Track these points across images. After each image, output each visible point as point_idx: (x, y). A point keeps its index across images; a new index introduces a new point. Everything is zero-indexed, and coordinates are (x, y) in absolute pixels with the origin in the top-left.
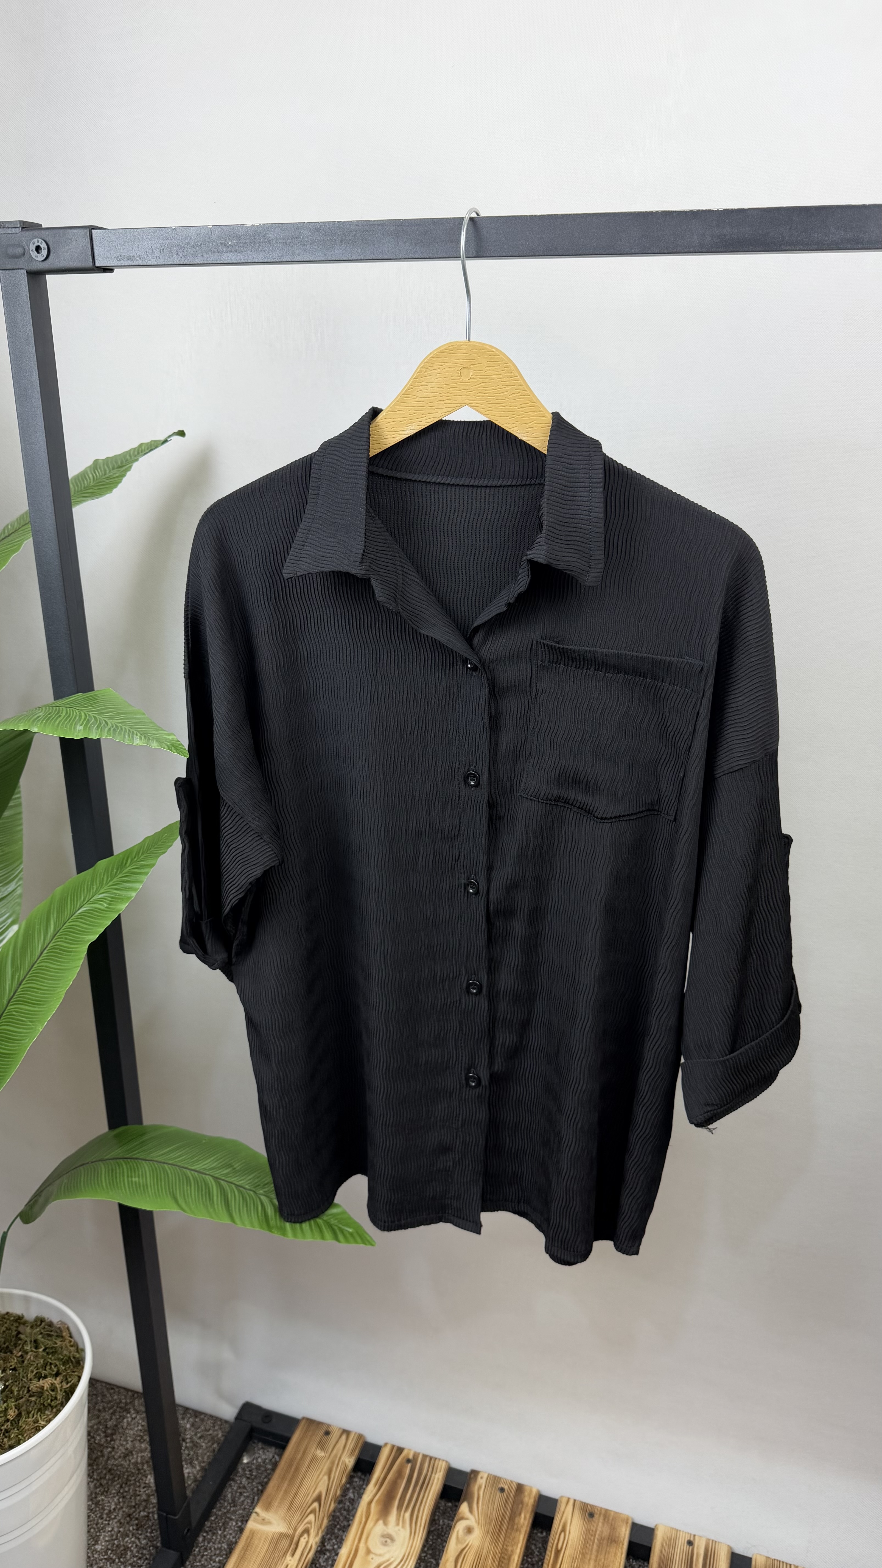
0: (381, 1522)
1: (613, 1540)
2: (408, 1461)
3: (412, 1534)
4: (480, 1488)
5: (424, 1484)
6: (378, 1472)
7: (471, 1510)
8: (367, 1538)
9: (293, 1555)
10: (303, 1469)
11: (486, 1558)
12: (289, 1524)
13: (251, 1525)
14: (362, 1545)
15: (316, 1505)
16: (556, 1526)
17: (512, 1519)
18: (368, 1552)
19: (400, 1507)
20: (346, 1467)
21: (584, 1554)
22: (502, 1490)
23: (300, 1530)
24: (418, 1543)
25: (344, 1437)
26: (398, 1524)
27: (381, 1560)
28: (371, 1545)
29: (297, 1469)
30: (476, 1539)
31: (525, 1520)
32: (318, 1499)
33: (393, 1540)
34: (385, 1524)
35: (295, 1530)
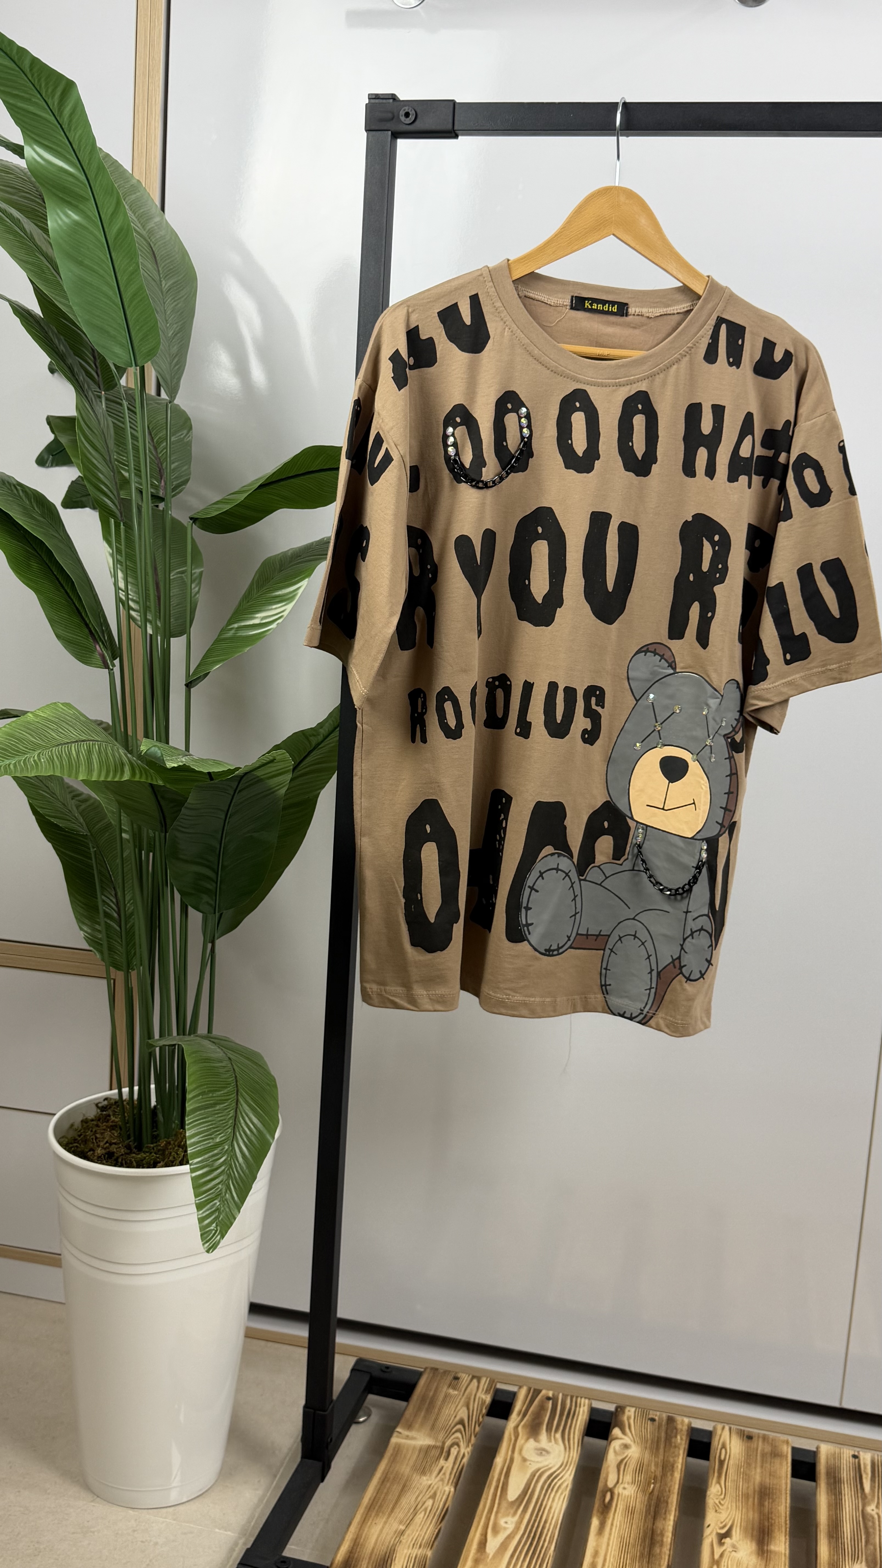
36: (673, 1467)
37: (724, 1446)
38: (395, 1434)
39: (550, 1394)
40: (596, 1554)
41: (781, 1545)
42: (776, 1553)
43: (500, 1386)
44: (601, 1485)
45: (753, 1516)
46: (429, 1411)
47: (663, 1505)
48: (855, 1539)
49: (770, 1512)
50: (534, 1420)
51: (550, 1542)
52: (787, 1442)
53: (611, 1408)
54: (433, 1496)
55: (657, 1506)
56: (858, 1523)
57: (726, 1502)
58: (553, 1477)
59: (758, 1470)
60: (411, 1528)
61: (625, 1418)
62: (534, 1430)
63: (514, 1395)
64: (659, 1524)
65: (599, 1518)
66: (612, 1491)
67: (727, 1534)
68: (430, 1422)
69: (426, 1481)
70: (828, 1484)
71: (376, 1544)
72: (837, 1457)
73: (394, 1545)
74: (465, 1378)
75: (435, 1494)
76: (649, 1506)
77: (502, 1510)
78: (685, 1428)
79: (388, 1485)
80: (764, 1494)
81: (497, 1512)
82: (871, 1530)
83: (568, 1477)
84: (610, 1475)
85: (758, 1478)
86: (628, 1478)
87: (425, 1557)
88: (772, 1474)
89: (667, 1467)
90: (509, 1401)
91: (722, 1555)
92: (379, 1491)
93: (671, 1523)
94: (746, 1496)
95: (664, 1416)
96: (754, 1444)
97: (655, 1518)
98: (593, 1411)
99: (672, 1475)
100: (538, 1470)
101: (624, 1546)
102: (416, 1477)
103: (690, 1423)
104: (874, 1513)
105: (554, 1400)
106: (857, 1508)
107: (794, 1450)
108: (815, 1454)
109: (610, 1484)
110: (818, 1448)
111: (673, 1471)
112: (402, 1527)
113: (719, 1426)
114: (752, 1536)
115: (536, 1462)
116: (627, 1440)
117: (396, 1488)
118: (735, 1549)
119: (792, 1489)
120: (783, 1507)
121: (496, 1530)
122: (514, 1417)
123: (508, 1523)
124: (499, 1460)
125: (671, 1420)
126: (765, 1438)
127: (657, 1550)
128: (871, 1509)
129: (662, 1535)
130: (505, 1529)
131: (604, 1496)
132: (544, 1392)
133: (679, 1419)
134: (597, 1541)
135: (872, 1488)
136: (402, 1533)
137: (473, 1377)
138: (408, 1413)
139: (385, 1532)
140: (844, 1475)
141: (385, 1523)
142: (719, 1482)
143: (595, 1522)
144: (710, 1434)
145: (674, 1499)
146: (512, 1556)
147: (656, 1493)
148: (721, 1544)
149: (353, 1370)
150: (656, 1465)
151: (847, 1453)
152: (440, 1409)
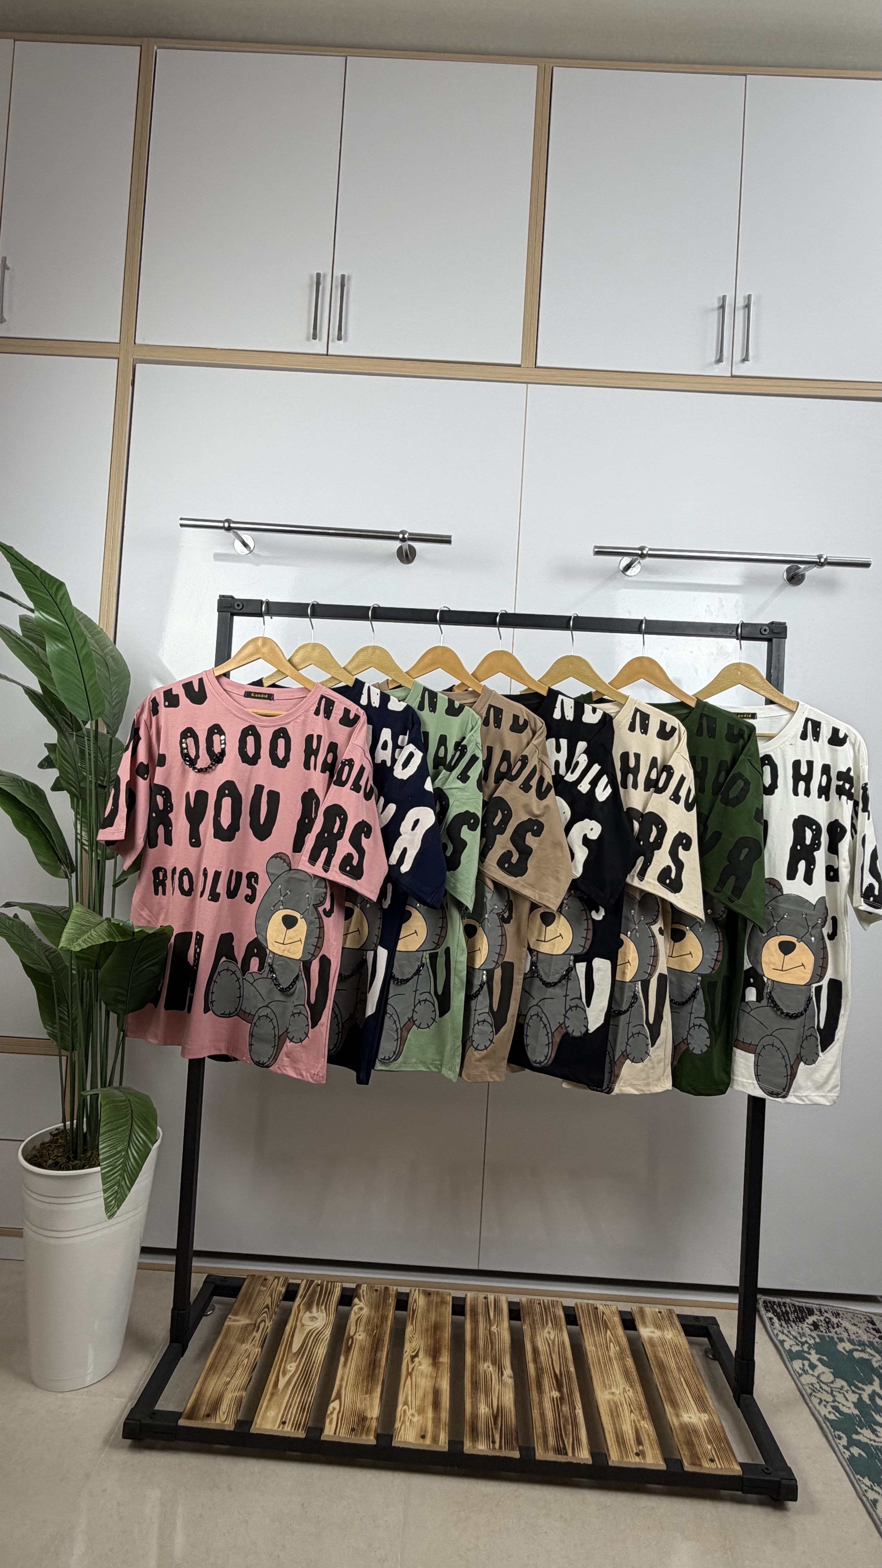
0: (308, 1312)
1: (443, 1302)
2: (318, 1285)
3: (328, 1315)
4: (363, 1291)
5: (331, 1293)
6: (301, 1292)
7: (360, 1301)
8: (301, 1321)
9: (257, 1331)
10: (254, 1296)
11: (374, 1318)
12: (251, 1319)
13: (226, 1324)
14: (298, 1323)
15: (266, 1309)
16: (411, 1300)
17: (385, 1301)
18: (303, 1325)
19: (318, 1305)
20: (281, 1292)
21: (428, 1311)
22: (376, 1290)
23: (259, 1321)
24: (332, 1317)
25: (276, 1280)
26: (318, 1312)
27: (312, 1328)
28: (303, 1322)
29: (251, 1297)
30: (365, 1312)
31: (392, 1301)
32: (267, 1307)
33: (317, 1319)
34: (311, 1312)
35: (256, 1321)
36: (387, 1317)
37: (415, 1301)
38: (228, 1319)
39: (319, 1282)
40: (342, 1379)
41: (445, 1358)
42: (442, 1363)
43: (291, 1281)
44: (346, 1334)
45: (430, 1342)
46: (248, 1302)
47: (380, 1343)
48: (485, 1350)
49: (440, 1338)
50: (309, 1299)
51: (316, 1376)
52: (450, 1294)
53: (353, 1286)
54: (248, 1357)
55: (378, 1344)
56: (487, 1337)
57: (416, 1336)
58: (320, 1333)
59: (434, 1314)
60: (234, 1378)
61: (361, 1291)
62: (309, 1307)
63: (298, 1285)
64: (378, 1355)
65: (344, 1356)
66: (352, 1338)
67: (417, 1355)
68: (249, 1310)
69: (245, 1347)
70: (471, 1316)
71: (212, 1392)
72: (476, 1299)
73: (223, 1392)
74: (270, 1278)
75: (249, 1354)
76: (372, 1345)
77: (289, 1359)
78: (394, 1293)
79: (221, 1353)
80: (437, 1327)
81: (286, 1361)
82: (494, 1341)
83: (328, 1333)
84: (351, 1328)
85: (433, 1319)
86: (362, 1328)
87: (241, 1398)
88: (441, 1315)
89: (384, 1318)
90: (296, 1289)
91: (413, 1369)
92: (215, 1357)
93: (385, 1353)
94: (427, 1330)
95: (383, 1287)
96: (431, 1299)
97: (376, 1352)
98: (344, 1289)
99: (387, 1323)
100: (310, 1331)
101: (358, 1372)
102: (238, 1345)
103: (397, 1290)
104: (495, 1331)
105: (321, 1285)
106: (486, 1328)
107: (453, 1298)
108: (464, 1299)
109: (352, 1334)
110: (466, 1295)
111: (387, 1321)
112: (228, 1379)
113: (413, 1289)
114: (430, 1355)
115: (310, 1325)
116: (362, 1305)
117: (226, 1354)
118: (420, 1364)
119: (452, 1322)
120: (447, 1334)
121: (284, 1374)
122: (298, 1300)
123: (292, 1367)
124: (288, 1328)
125: (386, 1289)
126: (438, 1293)
127: (377, 1371)
128: (494, 1328)
129: (380, 1361)
130: (290, 1371)
131: (348, 1342)
132: (316, 1281)
133: (391, 1287)
134: (343, 1370)
135: (495, 1315)
136: (229, 1383)
137: (275, 1278)
138: (236, 1305)
139: (218, 1383)
140: (480, 1311)
141: (219, 1378)
142: (412, 1324)
143: (342, 1359)
144: (408, 1295)
145: (387, 1338)
146: (294, 1387)
147: (377, 1335)
148: (413, 1362)
149: (205, 1282)
150: (378, 1318)
151: (481, 1296)
152: (255, 1301)
